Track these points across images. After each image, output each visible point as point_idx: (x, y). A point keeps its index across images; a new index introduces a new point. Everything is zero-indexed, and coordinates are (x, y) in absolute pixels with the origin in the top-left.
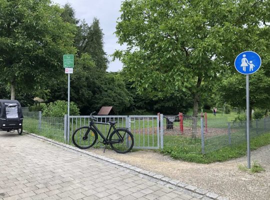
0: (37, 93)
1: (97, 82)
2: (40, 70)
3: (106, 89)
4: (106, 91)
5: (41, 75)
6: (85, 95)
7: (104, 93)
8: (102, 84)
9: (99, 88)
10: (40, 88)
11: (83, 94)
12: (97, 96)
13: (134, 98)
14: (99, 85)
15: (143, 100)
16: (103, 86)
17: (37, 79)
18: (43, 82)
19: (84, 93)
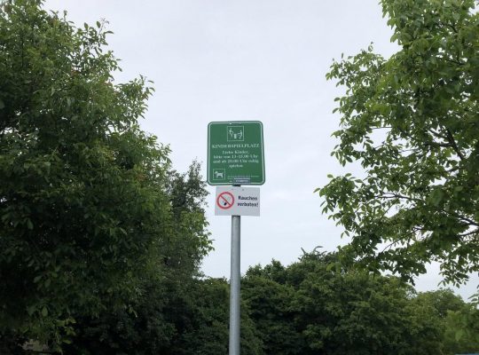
0: (36, 328)
1: (189, 301)
2: (57, 252)
3: (210, 319)
4: (209, 324)
5: (57, 269)
6: (159, 333)
7: (204, 328)
8: (199, 305)
9: (191, 316)
10: (45, 312)
11: (154, 333)
12: (186, 336)
13: (265, 343)
14: (194, 306)
15: (287, 346)
16: (201, 310)
17: (43, 280)
18: (60, 292)
19: (159, 328)
